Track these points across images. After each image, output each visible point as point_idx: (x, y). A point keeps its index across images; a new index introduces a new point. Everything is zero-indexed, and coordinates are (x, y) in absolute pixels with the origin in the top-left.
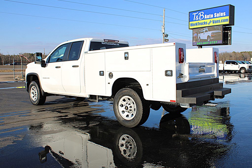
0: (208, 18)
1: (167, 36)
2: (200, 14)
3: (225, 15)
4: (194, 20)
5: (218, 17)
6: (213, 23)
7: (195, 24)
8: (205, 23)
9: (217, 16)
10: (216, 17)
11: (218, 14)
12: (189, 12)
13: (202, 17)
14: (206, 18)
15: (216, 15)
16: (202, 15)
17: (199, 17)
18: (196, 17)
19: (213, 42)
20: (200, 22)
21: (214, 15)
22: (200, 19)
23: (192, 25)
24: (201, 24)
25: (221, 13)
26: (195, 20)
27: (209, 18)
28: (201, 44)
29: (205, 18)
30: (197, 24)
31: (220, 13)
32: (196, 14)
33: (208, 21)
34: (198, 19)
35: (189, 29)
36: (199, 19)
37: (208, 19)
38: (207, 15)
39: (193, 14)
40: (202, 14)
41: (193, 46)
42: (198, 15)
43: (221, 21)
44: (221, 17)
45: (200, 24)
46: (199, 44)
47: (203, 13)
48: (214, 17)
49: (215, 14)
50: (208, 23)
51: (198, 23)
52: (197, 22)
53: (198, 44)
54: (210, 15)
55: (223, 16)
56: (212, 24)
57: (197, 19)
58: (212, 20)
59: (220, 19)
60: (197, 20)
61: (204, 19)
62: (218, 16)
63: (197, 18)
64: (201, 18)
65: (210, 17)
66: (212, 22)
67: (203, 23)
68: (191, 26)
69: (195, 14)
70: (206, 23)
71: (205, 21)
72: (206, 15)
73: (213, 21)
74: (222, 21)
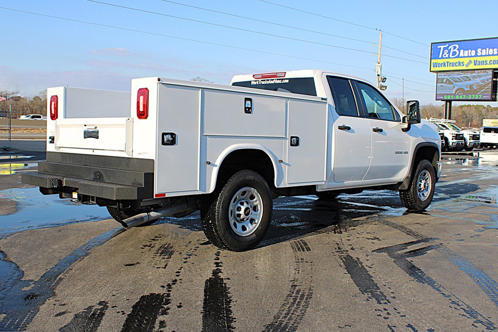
0: (465, 55)
1: (384, 80)
2: (451, 49)
3: (496, 53)
4: (440, 57)
5: (484, 56)
6: (475, 65)
7: (442, 64)
8: (459, 64)
9: (483, 54)
10: (480, 55)
11: (485, 50)
12: (432, 43)
13: (454, 53)
14: (463, 56)
15: (481, 51)
16: (454, 50)
17: (449, 53)
18: (443, 53)
19: (474, 96)
20: (451, 61)
21: (476, 52)
22: (451, 56)
23: (436, 65)
24: (454, 64)
25: (490, 50)
26: (442, 58)
27: (467, 55)
28: (451, 98)
29: (460, 56)
30: (445, 65)
31: (487, 49)
32: (444, 48)
33: (466, 60)
34: (447, 56)
35: (430, 71)
36: (449, 56)
37: (466, 57)
38: (465, 51)
39: (439, 47)
40: (455, 48)
41: (436, 100)
42: (448, 50)
43: (488, 63)
44: (489, 55)
45: (451, 64)
46: (449, 98)
47: (457, 46)
48: (476, 55)
49: (479, 50)
50: (465, 64)
51: (448, 62)
52: (446, 61)
53: (445, 98)
54: (470, 51)
55: (493, 55)
56: (472, 67)
57: (445, 55)
58: (473, 59)
59: (488, 59)
60: (446, 58)
61: (458, 57)
62: (485, 54)
63: (445, 53)
64: (453, 55)
65: (470, 55)
66: (473, 63)
67: (457, 64)
68: (434, 67)
69: (442, 47)
70: (461, 64)
71: (461, 60)
72: (462, 51)
73: (474, 61)
74: (491, 62)
